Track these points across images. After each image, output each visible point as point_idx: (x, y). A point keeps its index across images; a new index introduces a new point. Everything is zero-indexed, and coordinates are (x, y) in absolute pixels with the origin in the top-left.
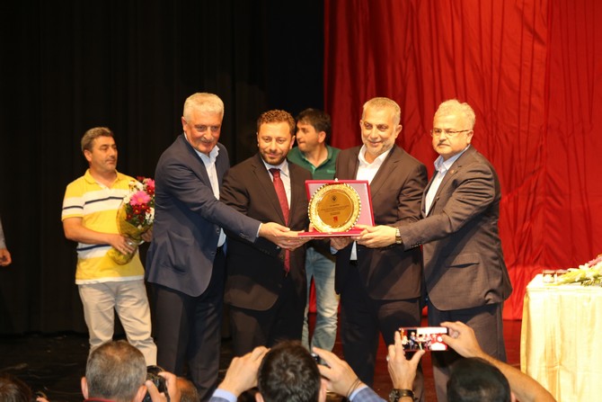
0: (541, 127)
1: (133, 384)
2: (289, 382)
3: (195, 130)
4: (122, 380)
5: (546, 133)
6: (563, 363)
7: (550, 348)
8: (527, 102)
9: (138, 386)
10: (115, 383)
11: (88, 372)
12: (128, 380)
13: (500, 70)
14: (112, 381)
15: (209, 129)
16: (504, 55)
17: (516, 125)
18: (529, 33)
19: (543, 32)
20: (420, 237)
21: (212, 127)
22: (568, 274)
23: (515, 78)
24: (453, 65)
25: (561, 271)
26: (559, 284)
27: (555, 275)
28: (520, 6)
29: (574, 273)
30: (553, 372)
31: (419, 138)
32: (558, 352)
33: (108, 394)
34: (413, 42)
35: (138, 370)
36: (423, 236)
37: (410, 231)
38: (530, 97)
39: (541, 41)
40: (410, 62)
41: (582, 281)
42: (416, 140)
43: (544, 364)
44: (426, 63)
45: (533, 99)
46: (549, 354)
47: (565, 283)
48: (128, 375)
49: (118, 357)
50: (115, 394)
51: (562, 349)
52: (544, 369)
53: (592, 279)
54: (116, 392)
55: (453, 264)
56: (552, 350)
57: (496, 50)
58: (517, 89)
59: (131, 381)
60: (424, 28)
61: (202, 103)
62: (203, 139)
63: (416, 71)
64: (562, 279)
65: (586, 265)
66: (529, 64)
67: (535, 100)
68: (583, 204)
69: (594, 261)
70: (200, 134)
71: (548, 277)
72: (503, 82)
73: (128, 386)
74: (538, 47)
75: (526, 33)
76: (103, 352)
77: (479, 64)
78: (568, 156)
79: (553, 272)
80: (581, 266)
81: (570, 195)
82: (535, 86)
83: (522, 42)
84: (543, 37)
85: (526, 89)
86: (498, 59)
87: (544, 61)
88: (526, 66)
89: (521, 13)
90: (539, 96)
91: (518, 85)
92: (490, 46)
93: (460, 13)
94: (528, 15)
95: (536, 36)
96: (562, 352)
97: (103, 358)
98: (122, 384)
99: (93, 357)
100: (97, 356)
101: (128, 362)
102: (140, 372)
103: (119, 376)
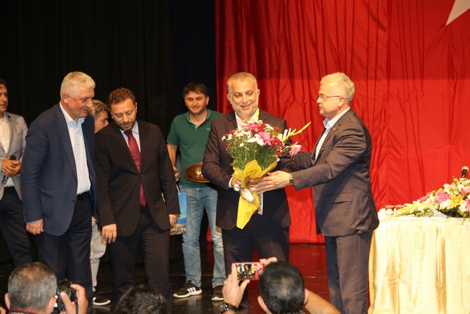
0: (385, 95)
1: (44, 297)
4: (35, 294)
5: (388, 99)
6: (401, 277)
7: (391, 266)
8: (374, 75)
9: (49, 298)
10: (29, 297)
11: (9, 290)
12: (39, 294)
13: (353, 52)
14: (26, 295)
16: (355, 39)
17: (365, 94)
18: (374, 22)
19: (384, 20)
20: (307, 181)
22: (405, 208)
23: (363, 56)
24: (316, 47)
25: (399, 206)
26: (398, 216)
27: (395, 209)
29: (409, 207)
30: (394, 284)
31: (291, 105)
32: (397, 269)
33: (24, 306)
34: (284, 30)
35: (48, 286)
36: (310, 180)
37: (300, 176)
38: (376, 71)
39: (383, 28)
40: (283, 45)
41: (415, 213)
42: (288, 105)
43: (387, 278)
44: (295, 46)
45: (378, 73)
46: (390, 270)
47: (402, 215)
48: (39, 291)
49: (31, 277)
50: (29, 305)
51: (400, 266)
52: (386, 282)
53: (423, 212)
54: (31, 304)
55: (336, 201)
56: (393, 267)
57: (349, 35)
58: (366, 65)
59: (42, 295)
60: (293, 18)
63: (288, 53)
64: (400, 212)
65: (418, 201)
66: (374, 46)
68: (417, 153)
69: (424, 198)
71: (389, 211)
72: (355, 60)
73: (40, 299)
74: (381, 33)
75: (372, 21)
76: (20, 273)
77: (336, 47)
78: (405, 117)
79: (393, 206)
80: (414, 202)
81: (407, 147)
82: (379, 62)
83: (368, 29)
84: (385, 24)
85: (372, 64)
86: (351, 42)
87: (386, 43)
88: (372, 47)
89: (368, 6)
90: (382, 70)
91: (366, 61)
92: (343, 32)
93: (320, 6)
94: (373, 7)
95: (379, 24)
96: (400, 269)
97: (20, 277)
98: (34, 298)
99: (12, 277)
100: (15, 276)
101: (40, 281)
102: (50, 288)
103: (32, 292)
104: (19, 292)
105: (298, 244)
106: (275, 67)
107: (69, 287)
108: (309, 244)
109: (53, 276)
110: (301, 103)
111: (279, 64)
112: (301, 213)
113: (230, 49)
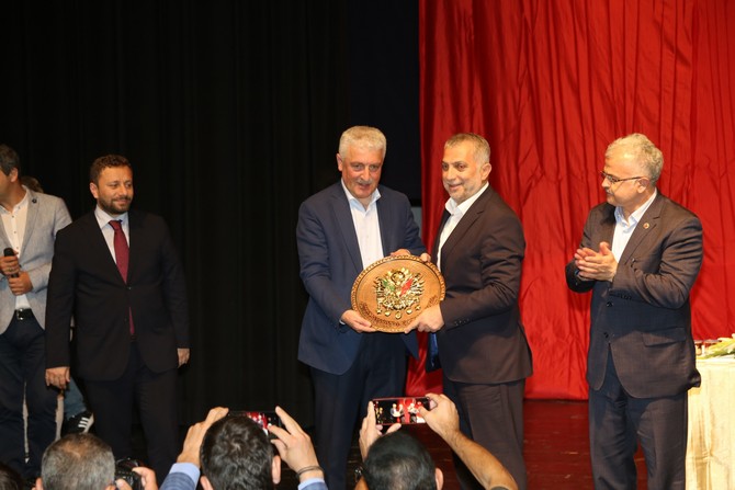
0: (687, 166)
1: (97, 485)
2: (234, 454)
3: (351, 169)
4: (82, 480)
5: (693, 173)
6: (714, 453)
7: (698, 435)
8: (670, 136)
10: (75, 485)
11: (43, 473)
12: (90, 480)
13: (636, 100)
14: (70, 482)
15: (367, 168)
16: (640, 80)
18: (670, 52)
19: (686, 49)
21: (370, 166)
22: (719, 344)
23: (653, 106)
24: (577, 93)
25: (710, 341)
26: (707, 357)
27: (703, 347)
28: (659, 19)
29: (727, 343)
30: (703, 464)
31: (537, 182)
32: (708, 441)
34: (528, 65)
38: (673, 130)
39: (685, 62)
40: (525, 90)
42: (534, 184)
43: (690, 455)
44: (544, 90)
45: (676, 133)
46: (696, 442)
47: (715, 355)
48: (90, 475)
49: (77, 454)
51: (713, 436)
52: (690, 461)
56: (701, 438)
57: (630, 73)
58: (657, 120)
59: (93, 482)
60: (541, 48)
61: (360, 137)
62: (359, 181)
63: (533, 101)
64: (711, 350)
66: (671, 90)
67: (679, 134)
70: (356, 174)
72: (640, 112)
73: (90, 488)
74: (681, 68)
75: (666, 51)
76: (60, 448)
77: (609, 90)
78: (720, 201)
79: (700, 342)
80: (733, 336)
81: (724, 248)
82: (678, 115)
83: (661, 62)
84: (688, 55)
85: (667, 119)
86: (633, 84)
87: (690, 86)
88: (666, 91)
89: (660, 28)
90: (684, 128)
91: (657, 113)
92: (621, 69)
93: (585, 29)
94: (669, 28)
95: (679, 56)
96: (712, 440)
97: (60, 454)
98: (82, 486)
99: (48, 455)
100: (52, 452)
101: (90, 460)
102: (106, 470)
103: (78, 477)
104: (60, 477)
105: (548, 402)
106: (513, 123)
107: (130, 470)
108: (568, 400)
109: (110, 454)
110: (553, 179)
111: (518, 118)
112: (554, 352)
113: (442, 96)
